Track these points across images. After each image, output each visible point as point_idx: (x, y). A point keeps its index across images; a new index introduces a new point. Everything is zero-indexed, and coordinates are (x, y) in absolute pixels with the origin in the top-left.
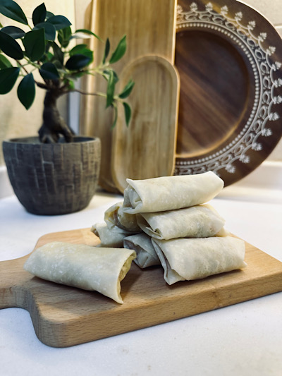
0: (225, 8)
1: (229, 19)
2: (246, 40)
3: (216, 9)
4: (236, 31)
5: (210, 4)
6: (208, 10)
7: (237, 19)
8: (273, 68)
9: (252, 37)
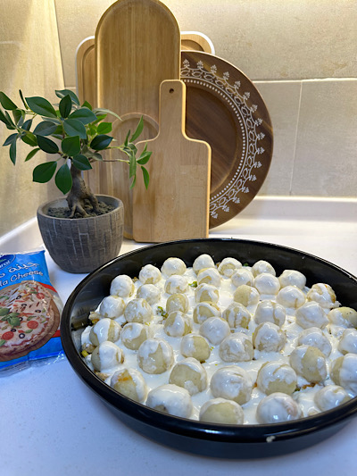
0: (214, 67)
1: (218, 78)
2: (233, 97)
3: (207, 67)
4: (224, 89)
5: (200, 63)
6: (200, 68)
7: (225, 79)
8: (256, 123)
9: (238, 96)
